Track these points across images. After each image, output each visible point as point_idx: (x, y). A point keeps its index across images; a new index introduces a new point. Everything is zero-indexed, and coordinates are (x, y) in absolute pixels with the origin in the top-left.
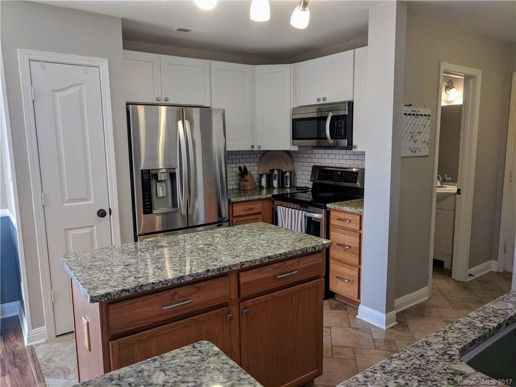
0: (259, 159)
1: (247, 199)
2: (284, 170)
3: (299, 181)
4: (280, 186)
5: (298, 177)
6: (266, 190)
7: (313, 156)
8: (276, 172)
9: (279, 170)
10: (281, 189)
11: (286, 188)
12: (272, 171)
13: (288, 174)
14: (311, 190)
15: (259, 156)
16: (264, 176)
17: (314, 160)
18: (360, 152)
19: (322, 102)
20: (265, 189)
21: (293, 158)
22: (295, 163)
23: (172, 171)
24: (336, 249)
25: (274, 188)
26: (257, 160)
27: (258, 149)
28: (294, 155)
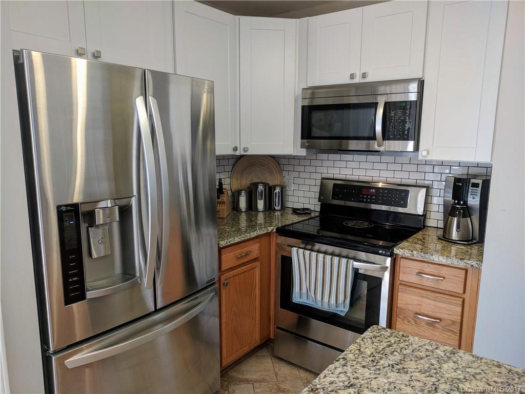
0: (232, 166)
1: (243, 239)
2: (271, 184)
3: (291, 199)
4: (267, 209)
5: (290, 193)
6: (246, 214)
7: (318, 163)
8: (261, 187)
9: (265, 184)
10: (268, 213)
11: (275, 210)
12: (256, 185)
13: (278, 190)
14: (317, 214)
15: (231, 162)
16: (243, 193)
17: (320, 170)
18: (437, 161)
19: (357, 80)
20: (244, 214)
21: (282, 166)
22: (285, 173)
23: (123, 202)
24: (409, 321)
25: (257, 210)
26: (229, 168)
27: (242, 153)
28: (283, 161)
